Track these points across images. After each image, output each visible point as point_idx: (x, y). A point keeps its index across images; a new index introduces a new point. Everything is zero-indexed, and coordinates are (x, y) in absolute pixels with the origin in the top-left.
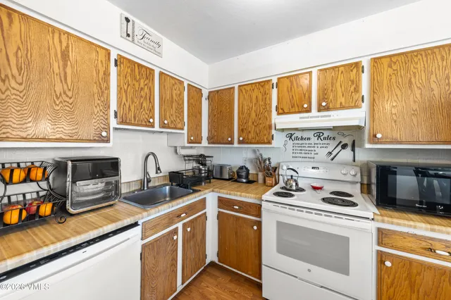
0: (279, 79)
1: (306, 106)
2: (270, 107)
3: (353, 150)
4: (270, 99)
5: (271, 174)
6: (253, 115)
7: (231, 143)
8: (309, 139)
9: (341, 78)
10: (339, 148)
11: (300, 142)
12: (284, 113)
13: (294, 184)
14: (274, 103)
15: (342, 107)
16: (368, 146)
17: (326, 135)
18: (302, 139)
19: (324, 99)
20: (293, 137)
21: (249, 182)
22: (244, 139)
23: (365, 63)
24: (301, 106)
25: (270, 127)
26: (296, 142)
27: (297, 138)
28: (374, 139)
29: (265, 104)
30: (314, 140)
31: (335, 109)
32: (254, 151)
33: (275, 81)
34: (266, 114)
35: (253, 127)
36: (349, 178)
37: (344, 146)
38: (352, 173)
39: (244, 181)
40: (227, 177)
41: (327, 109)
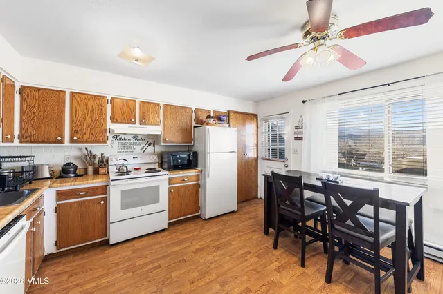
0: (113, 98)
1: (133, 120)
2: (106, 116)
3: (154, 146)
4: (106, 110)
5: (105, 165)
6: (89, 120)
7: (62, 142)
8: (129, 140)
9: (151, 110)
10: (147, 145)
11: (123, 141)
12: (117, 122)
13: (125, 169)
14: (109, 114)
15: (152, 124)
16: (162, 144)
17: (140, 138)
18: (125, 139)
19: (144, 118)
20: (118, 138)
21: (77, 176)
22: (78, 139)
23: (161, 105)
24: (129, 120)
25: (106, 130)
26: (120, 141)
27: (121, 139)
28: (165, 141)
29: (101, 114)
30: (133, 140)
31: (148, 124)
32: (80, 149)
33: (109, 98)
34: (102, 121)
35: (89, 129)
36: (153, 161)
37: (150, 144)
38: (155, 159)
39: (73, 175)
40: (48, 176)
41: (145, 124)
